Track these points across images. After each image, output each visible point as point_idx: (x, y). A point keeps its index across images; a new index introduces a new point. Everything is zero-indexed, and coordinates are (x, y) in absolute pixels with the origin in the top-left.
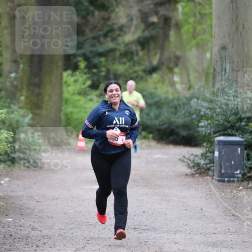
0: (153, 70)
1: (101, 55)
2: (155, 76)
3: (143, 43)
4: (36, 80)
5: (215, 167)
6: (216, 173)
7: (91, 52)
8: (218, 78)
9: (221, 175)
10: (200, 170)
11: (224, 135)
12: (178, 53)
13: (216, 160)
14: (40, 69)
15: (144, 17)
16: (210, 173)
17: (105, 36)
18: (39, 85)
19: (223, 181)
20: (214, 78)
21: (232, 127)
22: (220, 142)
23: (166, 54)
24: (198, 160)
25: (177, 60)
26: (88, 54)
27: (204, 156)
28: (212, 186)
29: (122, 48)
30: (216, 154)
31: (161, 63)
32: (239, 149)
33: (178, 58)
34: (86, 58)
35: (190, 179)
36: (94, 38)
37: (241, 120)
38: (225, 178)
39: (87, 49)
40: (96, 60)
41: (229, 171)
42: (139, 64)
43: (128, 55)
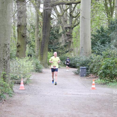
0: (67, 52)
1: (56, 48)
2: (67, 53)
3: (65, 46)
4: (42, 54)
5: (80, 73)
6: (80, 75)
7: (54, 48)
8: (81, 54)
9: (81, 75)
10: (77, 74)
11: (82, 66)
12: (72, 48)
13: (80, 72)
14: (43, 51)
15: (66, 41)
16: (79, 75)
17: (57, 44)
18: (42, 55)
19: (81, 76)
20: (80, 54)
21: (84, 65)
22: (81, 68)
23: (70, 49)
24: (76, 72)
25: (72, 50)
26: (53, 48)
27: (78, 71)
28: (79, 78)
29: (61, 47)
30: (80, 70)
31: (69, 50)
32: (85, 70)
33: (72, 49)
34: (53, 49)
35: (74, 76)
36: (55, 45)
37: (86, 63)
38: (82, 76)
39: (53, 47)
40: (55, 50)
41: (83, 74)
42: (64, 50)
43: (62, 48)
